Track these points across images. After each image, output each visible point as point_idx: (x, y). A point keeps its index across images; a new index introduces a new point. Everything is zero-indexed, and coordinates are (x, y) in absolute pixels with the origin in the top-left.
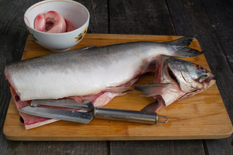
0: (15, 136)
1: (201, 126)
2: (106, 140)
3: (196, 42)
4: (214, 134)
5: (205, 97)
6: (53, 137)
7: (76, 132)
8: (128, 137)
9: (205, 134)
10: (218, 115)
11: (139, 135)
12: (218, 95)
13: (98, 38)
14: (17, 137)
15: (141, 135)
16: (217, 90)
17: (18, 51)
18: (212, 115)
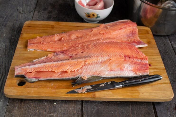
0: (12, 95)
1: (150, 92)
2: (79, 100)
3: (149, 30)
4: (160, 98)
5: (154, 71)
6: (40, 96)
7: (57, 93)
8: (95, 98)
9: (153, 98)
10: (163, 84)
11: (103, 97)
12: (164, 69)
13: (76, 25)
14: (14, 96)
15: (105, 97)
16: (163, 66)
17: (14, 39)
18: (159, 84)
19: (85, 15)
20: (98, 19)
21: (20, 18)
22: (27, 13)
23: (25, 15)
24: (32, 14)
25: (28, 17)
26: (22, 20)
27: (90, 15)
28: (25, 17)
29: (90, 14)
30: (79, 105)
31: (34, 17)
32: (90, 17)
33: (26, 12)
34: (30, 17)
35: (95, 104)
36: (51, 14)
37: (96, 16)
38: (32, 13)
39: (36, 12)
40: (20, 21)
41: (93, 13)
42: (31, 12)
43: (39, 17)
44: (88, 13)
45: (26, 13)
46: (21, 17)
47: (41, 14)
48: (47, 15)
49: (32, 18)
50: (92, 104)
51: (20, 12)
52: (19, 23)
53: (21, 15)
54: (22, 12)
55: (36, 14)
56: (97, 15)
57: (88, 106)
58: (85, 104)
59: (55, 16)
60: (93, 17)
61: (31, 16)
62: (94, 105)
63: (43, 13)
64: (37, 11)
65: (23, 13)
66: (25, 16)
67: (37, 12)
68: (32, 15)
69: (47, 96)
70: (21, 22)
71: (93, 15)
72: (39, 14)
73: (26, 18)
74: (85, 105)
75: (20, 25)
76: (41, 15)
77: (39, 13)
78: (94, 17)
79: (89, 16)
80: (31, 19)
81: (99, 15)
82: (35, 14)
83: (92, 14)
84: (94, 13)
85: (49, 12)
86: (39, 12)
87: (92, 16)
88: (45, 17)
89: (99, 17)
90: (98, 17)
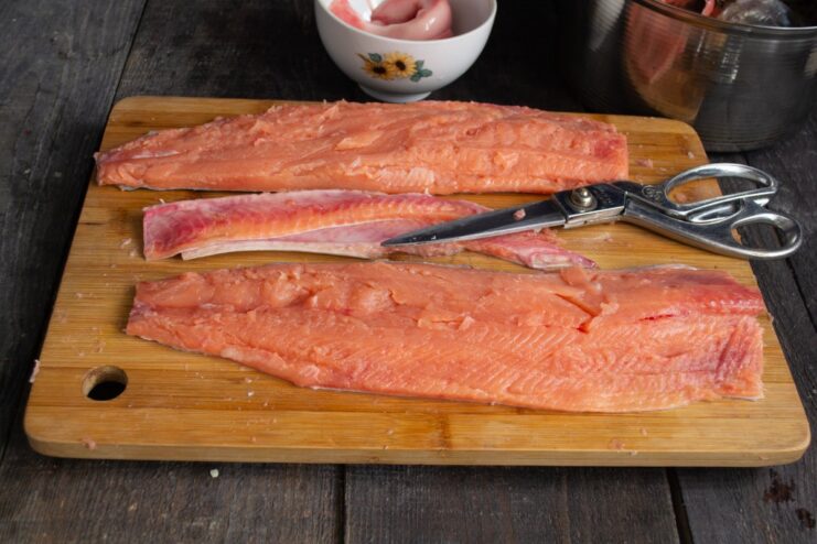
15: (494, 446)
17: (32, 176)
19: (361, 63)
20: (424, 81)
21: (64, 79)
22: (96, 56)
23: (86, 67)
24: (119, 62)
25: (101, 77)
26: (74, 91)
27: (384, 65)
28: (86, 77)
29: (383, 58)
30: (327, 480)
31: (127, 74)
32: (383, 75)
33: (90, 53)
34: (110, 76)
35: (401, 476)
36: (206, 63)
37: (411, 70)
38: (119, 58)
39: (137, 53)
40: (61, 93)
41: (397, 52)
42: (114, 52)
43: (150, 77)
44: (377, 57)
45: (92, 59)
46: (69, 76)
47: (162, 61)
48: (189, 68)
49: (117, 82)
50: (385, 474)
51: (62, 55)
52: (59, 103)
53: (66, 68)
54: (70, 53)
55: (138, 64)
56: (419, 64)
57: (369, 483)
58: (353, 472)
59: (227, 72)
60: (399, 73)
61: (114, 70)
62: (398, 478)
63: (169, 55)
64: (143, 50)
65: (79, 56)
66: (88, 69)
67: (142, 54)
68: (121, 68)
69: (225, 445)
70: (67, 99)
71: (401, 65)
72: (153, 63)
73: (88, 81)
74: (354, 479)
75: (61, 111)
76: (162, 65)
77: (154, 58)
78: (404, 74)
79: (380, 71)
80: (113, 84)
81: (426, 66)
82: (132, 61)
83: (395, 59)
84: (401, 57)
85: (201, 54)
86: (152, 51)
87: (392, 69)
88: (177, 74)
89: (429, 73)
90: (420, 73)
